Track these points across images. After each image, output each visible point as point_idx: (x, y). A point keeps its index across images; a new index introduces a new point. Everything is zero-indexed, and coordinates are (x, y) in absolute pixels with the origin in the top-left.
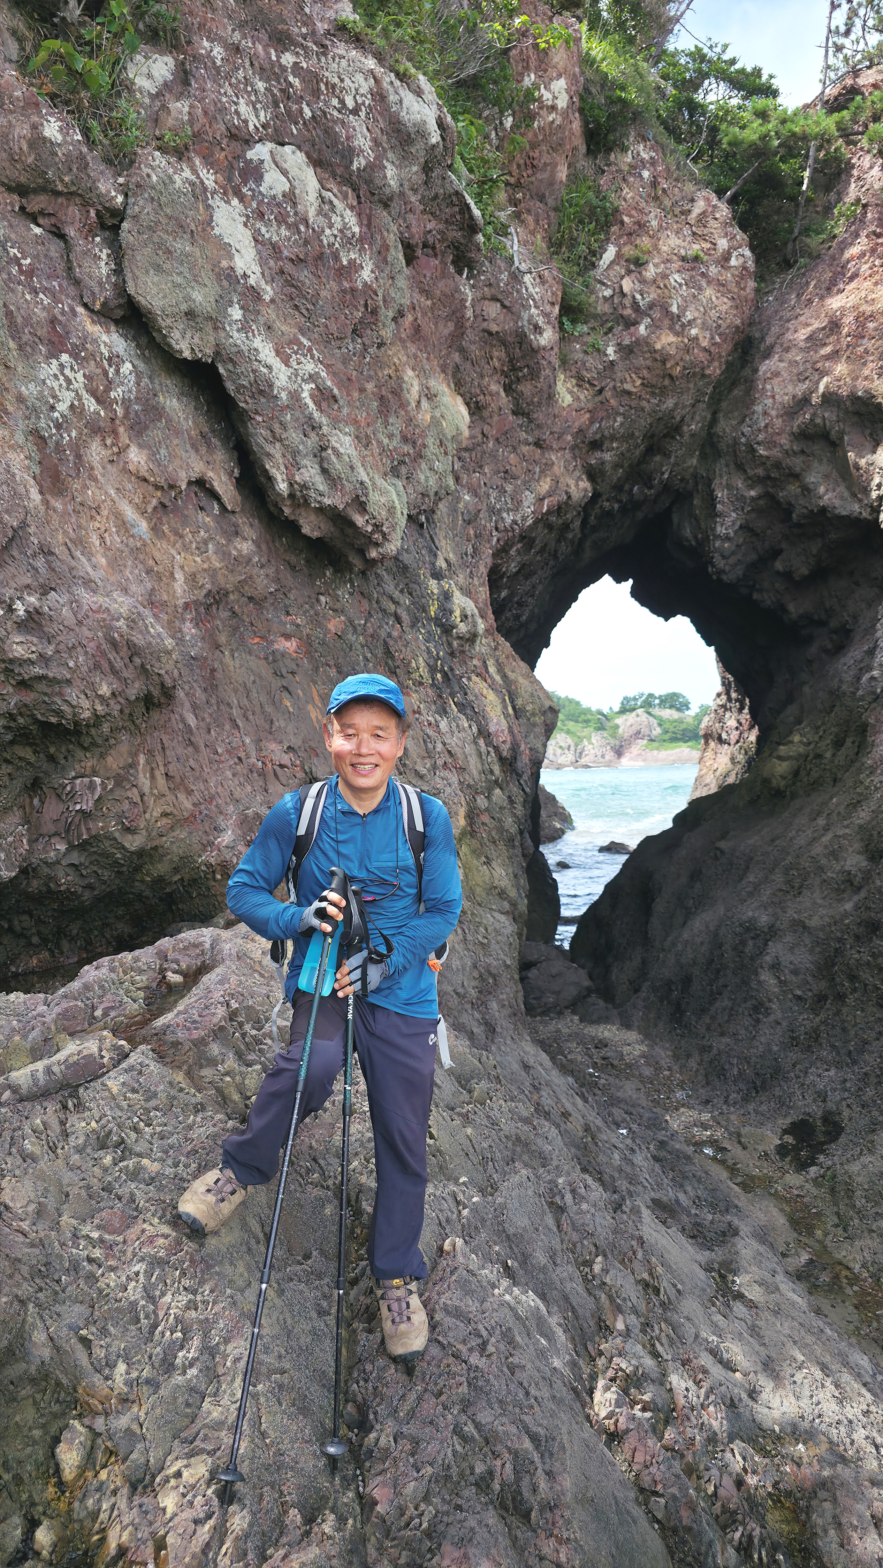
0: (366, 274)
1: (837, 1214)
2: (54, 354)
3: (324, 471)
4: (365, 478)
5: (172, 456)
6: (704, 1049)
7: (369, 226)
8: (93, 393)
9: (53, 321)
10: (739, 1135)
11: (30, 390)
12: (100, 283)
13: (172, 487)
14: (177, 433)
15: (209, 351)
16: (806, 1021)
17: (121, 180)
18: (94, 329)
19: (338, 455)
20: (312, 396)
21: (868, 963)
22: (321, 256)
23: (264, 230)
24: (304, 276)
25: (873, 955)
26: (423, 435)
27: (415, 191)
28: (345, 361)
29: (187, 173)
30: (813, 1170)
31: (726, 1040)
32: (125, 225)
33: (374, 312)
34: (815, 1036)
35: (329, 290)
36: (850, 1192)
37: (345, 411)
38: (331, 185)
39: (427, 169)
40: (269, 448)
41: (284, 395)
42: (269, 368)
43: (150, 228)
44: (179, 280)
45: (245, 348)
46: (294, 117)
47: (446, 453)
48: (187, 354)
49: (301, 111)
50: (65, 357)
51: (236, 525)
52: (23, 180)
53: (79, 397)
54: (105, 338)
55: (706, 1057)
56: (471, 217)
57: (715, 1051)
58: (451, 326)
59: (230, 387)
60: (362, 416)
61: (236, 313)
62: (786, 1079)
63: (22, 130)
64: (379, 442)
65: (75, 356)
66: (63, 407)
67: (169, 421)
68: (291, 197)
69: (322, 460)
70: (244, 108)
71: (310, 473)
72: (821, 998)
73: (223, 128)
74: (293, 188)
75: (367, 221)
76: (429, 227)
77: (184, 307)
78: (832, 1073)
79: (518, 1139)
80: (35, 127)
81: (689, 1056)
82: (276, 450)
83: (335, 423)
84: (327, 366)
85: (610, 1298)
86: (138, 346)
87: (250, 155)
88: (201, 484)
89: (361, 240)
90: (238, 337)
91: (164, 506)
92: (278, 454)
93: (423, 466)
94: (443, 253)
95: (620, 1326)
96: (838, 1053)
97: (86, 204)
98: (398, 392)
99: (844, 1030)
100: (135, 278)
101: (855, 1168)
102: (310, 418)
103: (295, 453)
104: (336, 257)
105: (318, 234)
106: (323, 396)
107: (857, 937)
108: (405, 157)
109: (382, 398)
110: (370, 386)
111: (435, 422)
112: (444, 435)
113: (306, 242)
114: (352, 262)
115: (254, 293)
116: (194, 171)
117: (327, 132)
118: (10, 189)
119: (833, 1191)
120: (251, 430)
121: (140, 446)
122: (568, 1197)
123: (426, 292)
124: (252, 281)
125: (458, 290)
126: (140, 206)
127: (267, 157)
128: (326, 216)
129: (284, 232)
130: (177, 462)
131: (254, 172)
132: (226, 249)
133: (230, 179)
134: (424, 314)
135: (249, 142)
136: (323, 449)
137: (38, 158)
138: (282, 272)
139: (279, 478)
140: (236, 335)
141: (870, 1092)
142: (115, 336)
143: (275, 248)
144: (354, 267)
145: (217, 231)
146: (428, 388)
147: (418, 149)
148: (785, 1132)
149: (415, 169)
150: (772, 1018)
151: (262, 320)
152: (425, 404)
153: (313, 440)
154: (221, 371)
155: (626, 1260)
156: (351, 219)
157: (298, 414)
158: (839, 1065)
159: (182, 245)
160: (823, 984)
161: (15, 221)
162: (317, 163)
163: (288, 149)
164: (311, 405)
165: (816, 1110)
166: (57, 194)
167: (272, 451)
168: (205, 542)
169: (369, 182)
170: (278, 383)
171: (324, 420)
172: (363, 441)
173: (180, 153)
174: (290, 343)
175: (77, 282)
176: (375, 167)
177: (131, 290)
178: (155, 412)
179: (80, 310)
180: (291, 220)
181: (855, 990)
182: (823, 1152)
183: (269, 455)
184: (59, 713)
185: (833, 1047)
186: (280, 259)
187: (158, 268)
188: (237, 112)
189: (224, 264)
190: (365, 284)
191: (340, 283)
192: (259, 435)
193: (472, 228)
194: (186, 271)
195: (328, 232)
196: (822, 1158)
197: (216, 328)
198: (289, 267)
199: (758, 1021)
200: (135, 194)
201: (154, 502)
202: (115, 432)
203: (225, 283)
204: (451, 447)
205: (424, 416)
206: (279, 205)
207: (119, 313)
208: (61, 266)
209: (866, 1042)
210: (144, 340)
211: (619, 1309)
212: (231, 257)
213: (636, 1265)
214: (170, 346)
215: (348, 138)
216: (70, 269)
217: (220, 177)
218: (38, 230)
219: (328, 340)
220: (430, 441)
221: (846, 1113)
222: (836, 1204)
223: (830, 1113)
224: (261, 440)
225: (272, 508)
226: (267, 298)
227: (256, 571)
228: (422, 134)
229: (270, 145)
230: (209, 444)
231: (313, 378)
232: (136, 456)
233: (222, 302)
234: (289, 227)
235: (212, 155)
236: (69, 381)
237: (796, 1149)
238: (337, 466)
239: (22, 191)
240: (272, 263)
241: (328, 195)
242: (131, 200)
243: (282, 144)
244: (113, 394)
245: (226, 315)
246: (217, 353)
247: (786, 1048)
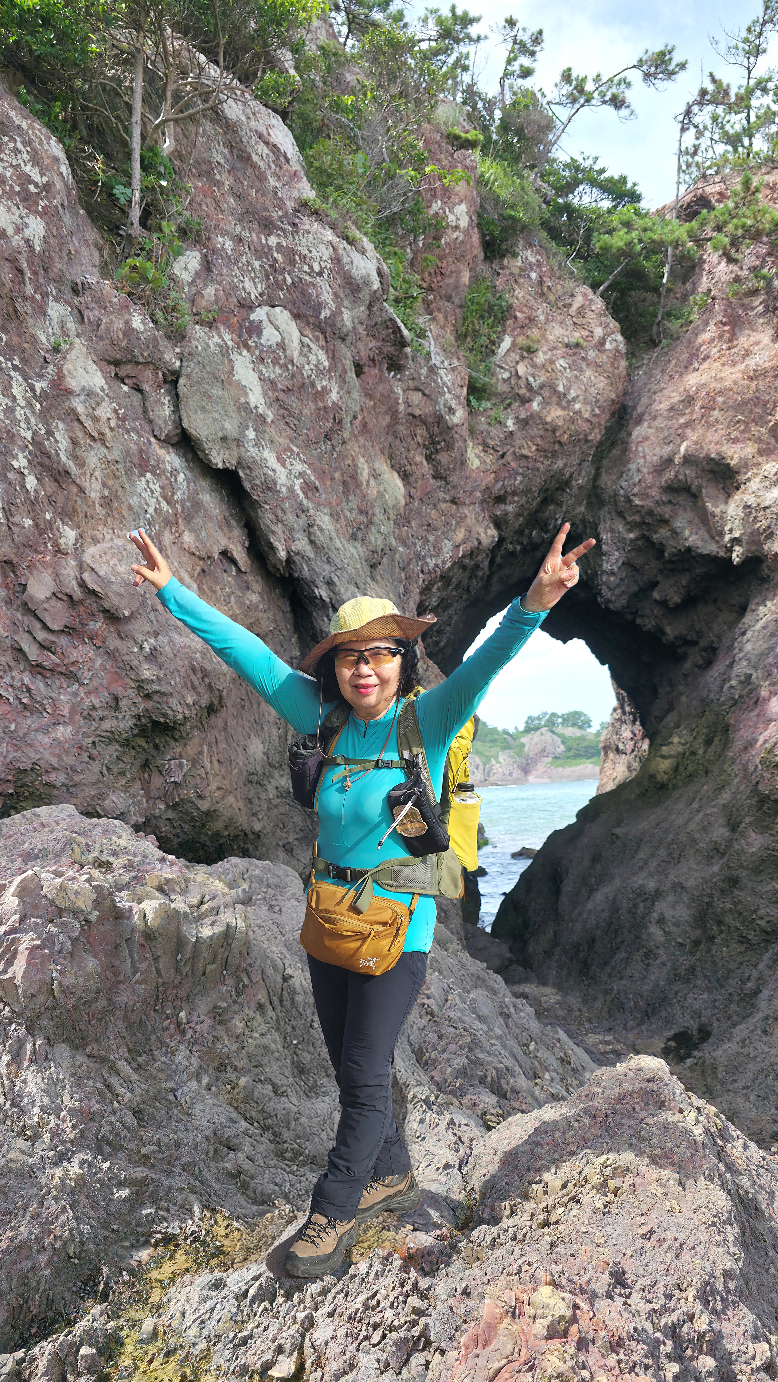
0: (334, 396)
1: (706, 1086)
2: (142, 474)
3: (312, 542)
4: (340, 546)
5: (209, 536)
6: (607, 992)
7: (333, 358)
8: (165, 498)
9: (141, 452)
10: (634, 1045)
11: (134, 501)
12: (165, 421)
13: (209, 558)
14: (210, 519)
15: (234, 462)
16: (685, 961)
17: (178, 350)
18: (161, 452)
19: (321, 530)
20: (301, 488)
21: (731, 910)
22: (303, 385)
23: (264, 371)
24: (292, 401)
25: (735, 903)
26: (372, 507)
27: (361, 323)
28: (320, 458)
29: (216, 339)
30: (689, 1061)
31: (624, 982)
32: (181, 381)
33: (340, 422)
34: (692, 970)
35: (308, 409)
36: (714, 1069)
37: (323, 496)
38: (307, 332)
39: (370, 307)
40: (273, 527)
41: (284, 490)
42: (274, 471)
43: (198, 382)
44: (216, 416)
45: (258, 459)
46: (279, 285)
47: (389, 519)
48: (220, 466)
49: (285, 279)
50: (149, 475)
51: (247, 582)
52: (118, 357)
53: (158, 501)
54: (168, 458)
55: (609, 998)
56: (402, 336)
57: (615, 991)
58: (388, 418)
59: (247, 485)
60: (333, 499)
61: (251, 434)
62: (671, 1005)
63: (119, 325)
64: (345, 517)
65: (154, 474)
66: (151, 510)
67: (206, 510)
68: (282, 345)
69: (310, 534)
70: (248, 284)
71: (302, 544)
72: (697, 943)
73: (235, 300)
74: (283, 338)
75: (333, 356)
76: (370, 346)
77: (220, 434)
78: (705, 996)
79: (478, 977)
80: (127, 322)
81: (594, 999)
82: (278, 529)
83: (318, 505)
84: (309, 465)
85: (540, 1063)
86: (187, 461)
87: (253, 317)
88: (225, 554)
89: (329, 371)
90: (253, 451)
91: (203, 571)
92: (280, 532)
93: (373, 530)
94: (381, 363)
95: (547, 1076)
96: (710, 981)
97: (156, 368)
98: (354, 476)
99: (714, 963)
100: (189, 417)
101: (719, 1052)
102: (301, 504)
103: (291, 530)
104: (313, 385)
105: (300, 369)
106: (309, 488)
107: (722, 891)
108: (356, 301)
109: (344, 482)
110: (337, 475)
111: (381, 495)
112: (386, 505)
113: (293, 376)
114: (324, 388)
115: (262, 418)
116: (220, 336)
117: (304, 293)
118: (109, 363)
119: (703, 1072)
120: (260, 514)
121: (190, 531)
122: (512, 1010)
123: (369, 396)
124: (260, 411)
125: (392, 391)
126: (191, 368)
127: (264, 318)
128: (305, 356)
129: (278, 371)
130: (212, 540)
131: (256, 329)
132: (243, 390)
133: (240, 336)
134: (369, 412)
135: (251, 308)
136: (310, 526)
137: (129, 342)
138: (277, 400)
139: (280, 548)
140: (251, 449)
141: (733, 1007)
142: (173, 455)
143: (272, 383)
144: (326, 391)
145: (236, 377)
146: (374, 470)
147: (365, 295)
148: (669, 1040)
149: (362, 309)
150: (658, 961)
151: (267, 437)
152: (372, 482)
153: (303, 520)
154: (241, 474)
155: (549, 1048)
156: (322, 356)
157: (293, 502)
158: (710, 990)
159: (217, 392)
160: (698, 932)
161: (112, 383)
162: (296, 316)
163: (278, 309)
164: (301, 495)
165: (693, 1025)
166: (138, 363)
167: (276, 529)
168: (229, 596)
169: (333, 325)
170: (280, 482)
171: (310, 505)
172: (335, 516)
173: (211, 325)
174: (285, 450)
175: (150, 421)
176: (336, 314)
177: (185, 424)
178: (197, 505)
179: (153, 440)
180: (282, 362)
181: (721, 932)
182: (697, 1049)
183: (273, 532)
184: (165, 715)
185: (706, 976)
186: (276, 390)
187: (203, 409)
188: (244, 288)
189: (243, 400)
190: (334, 403)
191: (316, 404)
192: (266, 518)
193: (403, 343)
194: (219, 408)
195: (307, 367)
196: (695, 1053)
197: (238, 446)
198: (282, 396)
199: (648, 965)
200: (188, 360)
201: (199, 569)
202: (177, 523)
203: (243, 414)
204: (392, 514)
205: (372, 492)
206: (274, 352)
207: (175, 440)
208: (140, 411)
209: (730, 971)
210: (190, 456)
211: (547, 1069)
212: (246, 395)
213: (556, 1050)
214: (209, 461)
215: (318, 296)
216: (145, 412)
217: (235, 337)
218: (126, 388)
219: (308, 444)
220: (377, 510)
221: (715, 1024)
222: (705, 1080)
223: (704, 1025)
224: (268, 522)
225: (271, 569)
226: (269, 420)
227: (261, 615)
228: (367, 283)
229: (267, 309)
230: (228, 523)
231: (301, 475)
232: (188, 538)
233: (243, 427)
234: (281, 367)
235: (228, 320)
236: (152, 492)
237: (677, 1049)
238: (321, 538)
239: (117, 363)
240: (270, 393)
241: (306, 340)
242: (185, 364)
243: (273, 306)
244: (176, 497)
245: (245, 436)
246: (239, 463)
247: (670, 982)
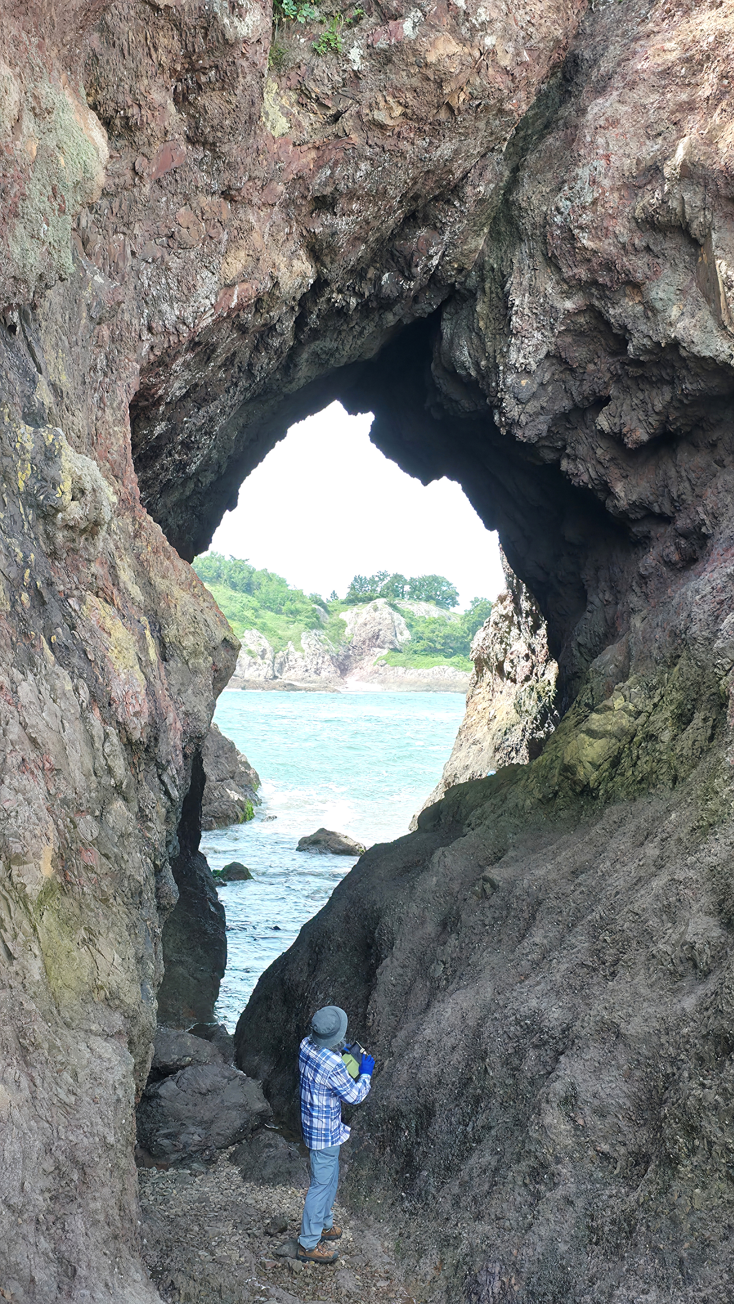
6: (446, 1242)
16: (614, 1199)
26: (23, 178)
31: (483, 1228)
34: (627, 1228)
47: (62, 211)
55: (451, 1257)
57: (464, 1248)
72: (640, 1161)
81: (421, 1253)
93: (20, 230)
96: (663, 1262)
99: (675, 1222)
107: (701, 1059)
111: (46, 157)
112: (59, 179)
146: (35, 97)
150: (560, 1192)
152: (29, 123)
160: (644, 1135)
181: (693, 1151)
185: (656, 1250)
199: (538, 1196)
204: (73, 201)
205: (27, 146)
209: (706, 1244)
220: (34, 188)
247: (578, 1246)
